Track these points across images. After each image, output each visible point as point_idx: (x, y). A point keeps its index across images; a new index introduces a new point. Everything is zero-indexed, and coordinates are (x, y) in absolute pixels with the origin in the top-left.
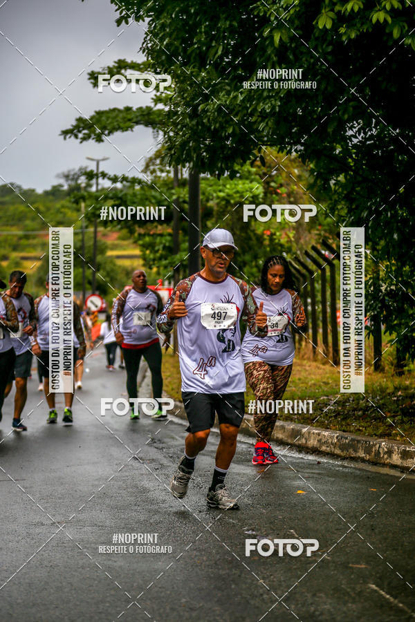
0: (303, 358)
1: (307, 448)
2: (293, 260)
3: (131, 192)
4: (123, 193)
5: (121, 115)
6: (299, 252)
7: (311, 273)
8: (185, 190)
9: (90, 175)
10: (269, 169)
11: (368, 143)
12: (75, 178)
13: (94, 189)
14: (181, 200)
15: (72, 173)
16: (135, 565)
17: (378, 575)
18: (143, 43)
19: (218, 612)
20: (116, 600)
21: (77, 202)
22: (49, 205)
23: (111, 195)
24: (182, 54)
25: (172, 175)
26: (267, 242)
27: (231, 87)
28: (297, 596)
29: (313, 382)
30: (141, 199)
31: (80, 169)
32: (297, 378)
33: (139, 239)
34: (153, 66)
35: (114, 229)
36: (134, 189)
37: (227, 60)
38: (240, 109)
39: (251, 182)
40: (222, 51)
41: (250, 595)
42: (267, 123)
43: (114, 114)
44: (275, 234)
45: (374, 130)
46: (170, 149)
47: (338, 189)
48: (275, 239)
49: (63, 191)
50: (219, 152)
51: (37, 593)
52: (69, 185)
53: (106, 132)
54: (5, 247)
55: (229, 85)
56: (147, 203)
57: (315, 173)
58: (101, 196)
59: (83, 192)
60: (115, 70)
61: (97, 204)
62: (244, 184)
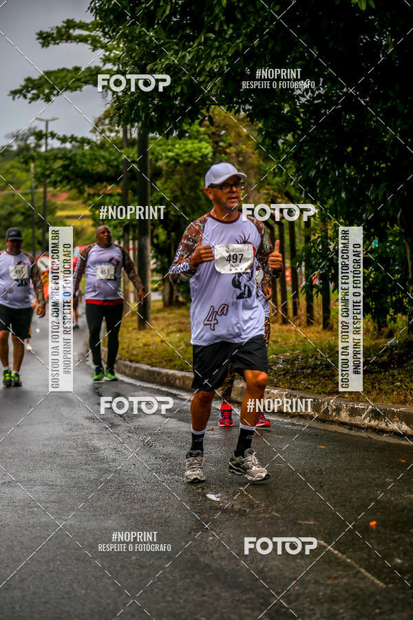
3: (80, 151)
4: (72, 153)
5: (70, 75)
8: (134, 149)
9: (40, 136)
10: (217, 129)
11: (316, 102)
12: (24, 138)
13: (43, 149)
14: (130, 159)
15: (22, 133)
16: (86, 524)
17: (326, 531)
18: (91, 3)
20: (66, 558)
21: (26, 162)
23: (60, 155)
24: (130, 13)
25: (121, 135)
27: (179, 47)
30: (91, 159)
31: (29, 129)
33: (89, 199)
34: (101, 25)
35: (63, 189)
36: (83, 149)
37: (175, 20)
38: (188, 68)
39: (200, 142)
40: (171, 10)
41: (200, 552)
42: (215, 83)
43: (63, 74)
45: (322, 89)
46: (118, 109)
47: (286, 148)
49: (12, 151)
50: (167, 113)
52: (18, 146)
55: (177, 44)
56: (97, 163)
57: (264, 133)
58: (50, 156)
59: (32, 153)
60: (64, 30)
61: (47, 163)
62: (193, 143)
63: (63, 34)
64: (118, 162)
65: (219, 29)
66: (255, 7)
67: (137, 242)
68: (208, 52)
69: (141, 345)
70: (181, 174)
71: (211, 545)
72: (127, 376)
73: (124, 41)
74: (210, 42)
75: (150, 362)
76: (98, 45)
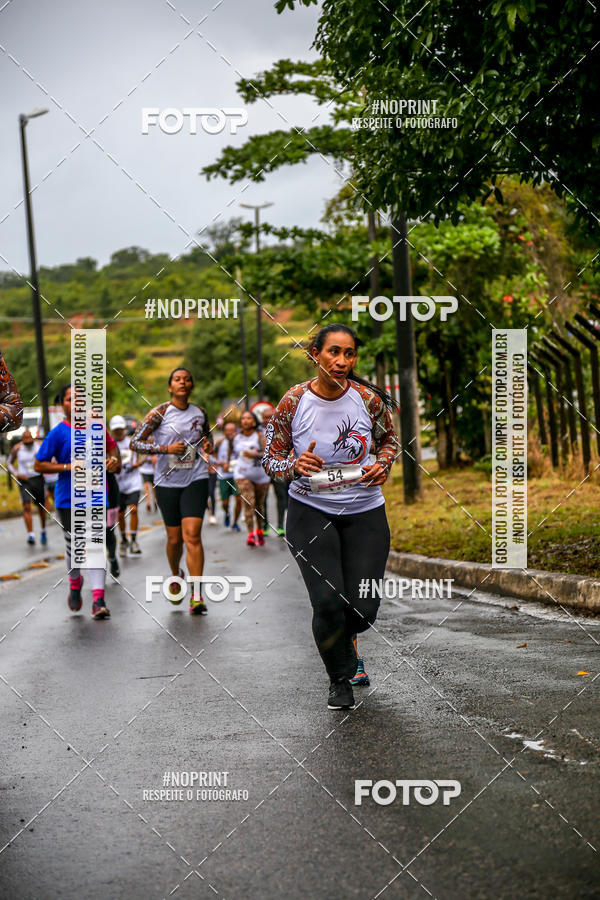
0: (570, 478)
1: (587, 608)
2: (549, 336)
3: (307, 250)
4: (297, 253)
5: (287, 140)
6: (555, 325)
7: (575, 353)
8: (386, 244)
9: (248, 230)
10: (505, 207)
12: (226, 234)
13: (253, 249)
14: (381, 259)
15: (220, 228)
18: (317, 35)
19: (477, 854)
20: (327, 842)
21: (231, 270)
22: (189, 275)
23: (278, 257)
24: (374, 48)
25: (365, 223)
26: (508, 313)
27: (448, 92)
28: (590, 824)
29: (588, 512)
30: (324, 261)
31: (232, 222)
32: (564, 508)
34: (333, 67)
35: (285, 306)
36: (311, 246)
37: (439, 53)
39: (481, 227)
40: (433, 39)
41: (521, 827)
42: (503, 141)
44: (519, 301)
46: (363, 186)
48: (520, 308)
49: (209, 254)
50: (434, 188)
51: (213, 838)
52: (217, 246)
53: (268, 166)
54: (128, 340)
55: (444, 88)
56: (332, 265)
57: (576, 210)
58: (265, 258)
59: (237, 255)
60: (275, 76)
61: (260, 270)
62: (470, 230)
63: (274, 83)
64: (363, 263)
65: (505, 64)
66: (557, 28)
67: (396, 378)
68: (491, 96)
69: (411, 526)
70: (456, 275)
71: (537, 815)
73: (366, 88)
74: (492, 83)
75: (425, 551)
76: (327, 95)
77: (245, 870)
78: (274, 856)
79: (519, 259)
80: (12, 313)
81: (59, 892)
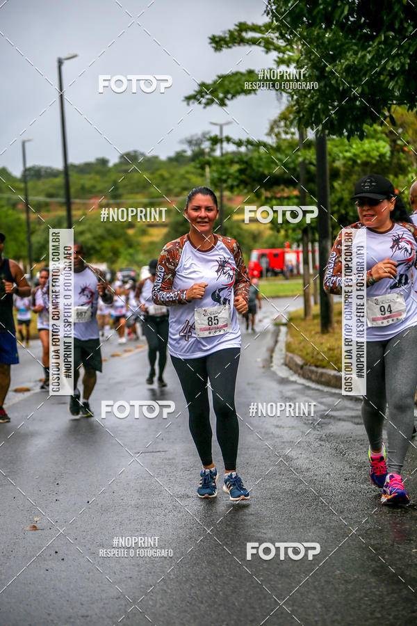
3: (256, 155)
4: (248, 157)
5: (243, 78)
8: (311, 151)
9: (215, 141)
10: (395, 127)
12: (198, 143)
14: (307, 162)
15: (195, 138)
18: (267, 6)
21: (203, 168)
22: (173, 171)
23: (236, 159)
24: (307, 15)
25: (297, 136)
27: (358, 47)
30: (267, 163)
31: (204, 135)
33: (266, 204)
34: (278, 28)
35: (240, 194)
36: (259, 152)
37: (352, 19)
38: (369, 68)
39: (378, 140)
40: (348, 10)
42: (397, 82)
44: (403, 192)
46: (298, 112)
49: (186, 157)
50: (348, 114)
52: (193, 151)
55: (356, 44)
56: (273, 165)
58: (226, 160)
59: (207, 158)
60: (236, 33)
61: (223, 168)
62: (370, 143)
63: (236, 37)
65: (399, 27)
67: (317, 245)
69: (326, 349)
70: (359, 175)
72: (313, 381)
73: (301, 44)
76: (271, 47)
77: (212, 591)
78: (232, 582)
79: (404, 164)
80: (50, 195)
81: (82, 604)
